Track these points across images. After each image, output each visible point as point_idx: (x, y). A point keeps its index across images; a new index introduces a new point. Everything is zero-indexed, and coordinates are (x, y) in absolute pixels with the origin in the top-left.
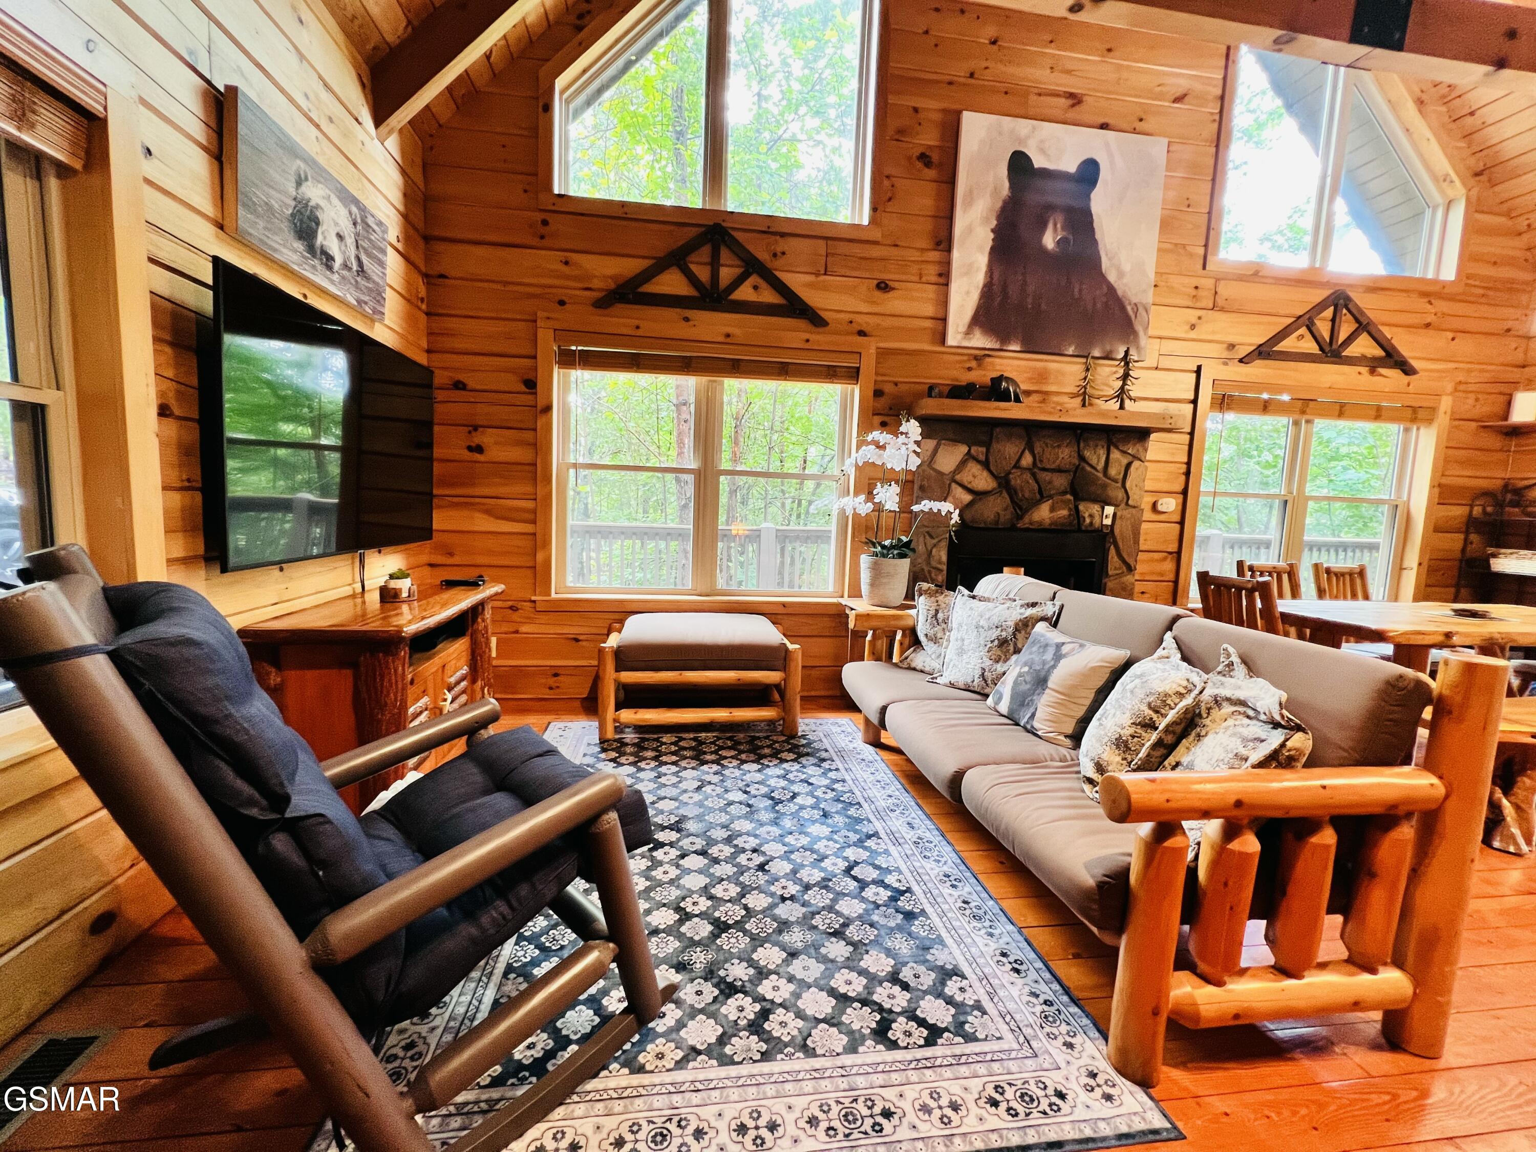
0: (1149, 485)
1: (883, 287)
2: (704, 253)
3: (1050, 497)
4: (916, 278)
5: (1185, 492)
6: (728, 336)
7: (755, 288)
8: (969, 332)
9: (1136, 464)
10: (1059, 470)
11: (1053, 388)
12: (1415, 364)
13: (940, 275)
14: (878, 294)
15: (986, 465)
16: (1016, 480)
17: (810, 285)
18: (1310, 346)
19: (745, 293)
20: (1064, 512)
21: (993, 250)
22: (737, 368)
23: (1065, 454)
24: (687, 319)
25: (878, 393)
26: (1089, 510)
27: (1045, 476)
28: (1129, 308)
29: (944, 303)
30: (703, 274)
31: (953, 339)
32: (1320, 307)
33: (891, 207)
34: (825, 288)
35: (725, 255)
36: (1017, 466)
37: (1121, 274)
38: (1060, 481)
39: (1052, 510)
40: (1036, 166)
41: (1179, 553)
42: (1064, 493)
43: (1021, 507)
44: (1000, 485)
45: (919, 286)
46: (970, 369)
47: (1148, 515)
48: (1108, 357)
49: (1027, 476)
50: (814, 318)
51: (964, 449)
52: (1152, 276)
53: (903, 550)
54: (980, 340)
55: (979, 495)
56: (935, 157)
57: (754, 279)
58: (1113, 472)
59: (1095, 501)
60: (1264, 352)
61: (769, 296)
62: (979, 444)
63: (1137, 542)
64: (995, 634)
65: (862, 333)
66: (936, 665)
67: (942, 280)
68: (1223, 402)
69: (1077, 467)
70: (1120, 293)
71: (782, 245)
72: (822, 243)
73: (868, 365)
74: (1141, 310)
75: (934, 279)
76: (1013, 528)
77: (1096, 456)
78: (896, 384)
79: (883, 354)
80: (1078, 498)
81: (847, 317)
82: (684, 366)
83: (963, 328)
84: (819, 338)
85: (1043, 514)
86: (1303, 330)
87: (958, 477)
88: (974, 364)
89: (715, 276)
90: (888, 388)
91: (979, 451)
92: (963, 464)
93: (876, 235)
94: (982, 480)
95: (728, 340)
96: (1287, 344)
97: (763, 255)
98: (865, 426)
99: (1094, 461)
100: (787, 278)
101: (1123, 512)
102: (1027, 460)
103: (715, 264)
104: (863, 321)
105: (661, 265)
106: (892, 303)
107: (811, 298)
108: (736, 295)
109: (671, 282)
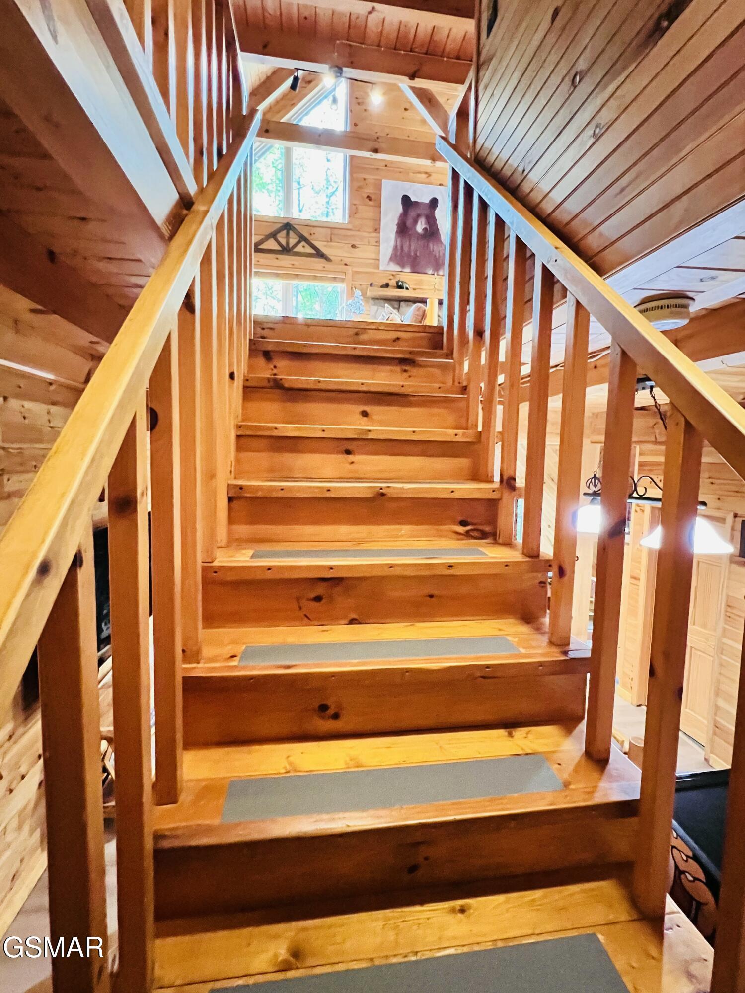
1: (353, 246)
2: (283, 233)
4: (367, 243)
6: (293, 265)
7: (304, 247)
13: (376, 242)
14: (353, 249)
19: (299, 249)
21: (397, 232)
22: (296, 277)
24: (277, 259)
29: (378, 252)
30: (283, 242)
31: (381, 268)
33: (356, 216)
34: (331, 247)
35: (291, 233)
40: (412, 200)
45: (368, 246)
46: (390, 279)
50: (328, 259)
56: (373, 197)
57: (303, 243)
61: (310, 250)
65: (346, 264)
67: (377, 244)
71: (313, 230)
72: (329, 230)
73: (348, 277)
75: (374, 244)
78: (361, 285)
79: (355, 273)
81: (340, 258)
84: (328, 266)
88: (392, 277)
89: (288, 243)
93: (350, 227)
95: (294, 267)
97: (306, 235)
100: (317, 244)
103: (288, 237)
104: (346, 260)
105: (267, 238)
106: (357, 253)
107: (324, 250)
108: (296, 250)
109: (271, 244)
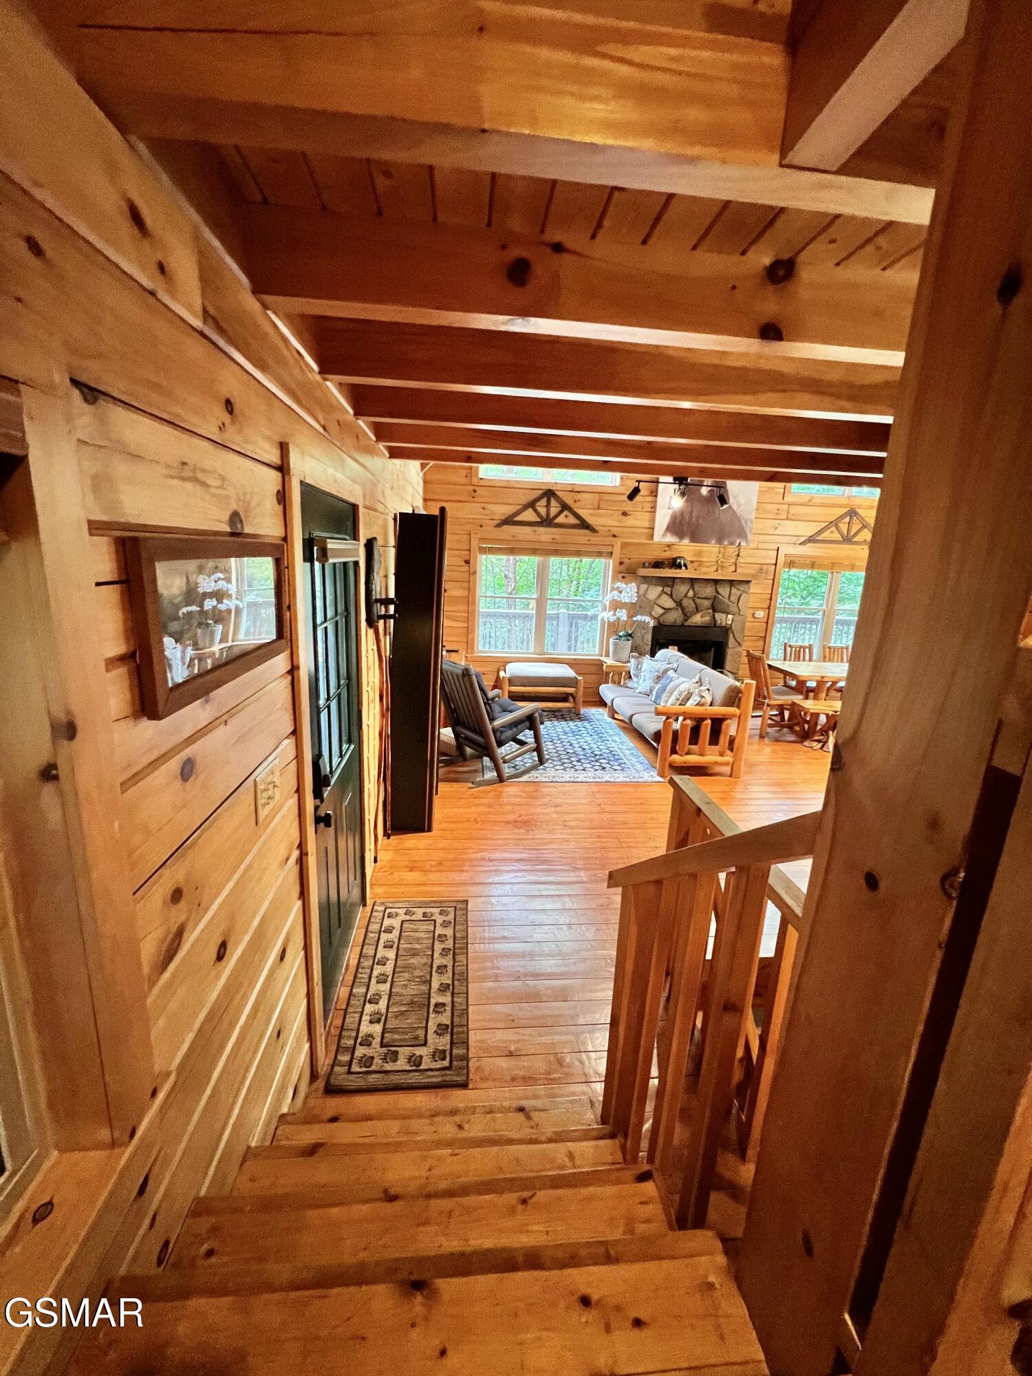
0: (750, 605)
1: (625, 514)
2: (544, 502)
3: (701, 611)
4: (640, 510)
5: (769, 608)
6: (553, 539)
7: (566, 516)
8: (664, 535)
9: (744, 595)
10: (706, 598)
11: (705, 559)
13: (652, 508)
14: (623, 517)
15: (671, 596)
16: (685, 603)
17: (591, 515)
18: (837, 536)
19: (561, 519)
20: (708, 618)
22: (556, 552)
23: (709, 591)
24: (535, 531)
25: (621, 563)
26: (720, 617)
27: (698, 601)
28: (743, 522)
29: (653, 520)
30: (543, 511)
31: (657, 538)
32: (843, 516)
34: (598, 515)
35: (553, 502)
36: (686, 596)
37: (739, 506)
38: (707, 603)
39: (702, 616)
41: (765, 637)
42: (709, 609)
43: (686, 616)
44: (677, 605)
45: (642, 513)
46: (664, 551)
47: (750, 619)
48: (732, 544)
49: (691, 601)
50: (593, 530)
51: (661, 588)
52: (755, 505)
53: (629, 636)
54: (670, 539)
55: (667, 610)
57: (566, 512)
58: (732, 599)
59: (723, 612)
60: (811, 540)
61: (572, 520)
62: (668, 586)
63: (743, 632)
65: (614, 536)
67: (653, 510)
68: (791, 564)
69: (715, 597)
70: (738, 514)
71: (579, 496)
72: (597, 495)
73: (617, 550)
74: (749, 521)
75: (649, 510)
76: (683, 625)
77: (724, 591)
78: (630, 559)
79: (624, 545)
80: (715, 610)
81: (608, 528)
82: (534, 552)
83: (661, 533)
84: (595, 539)
85: (697, 619)
86: (833, 528)
87: (657, 602)
88: (667, 549)
89: (548, 513)
90: (626, 561)
91: (668, 590)
92: (660, 596)
93: (622, 491)
94: (669, 603)
95: (553, 541)
96: (824, 536)
97: (569, 502)
98: (615, 579)
99: (723, 594)
100: (579, 512)
101: (737, 616)
102: (691, 593)
103: (548, 505)
104: (615, 530)
105: (525, 507)
106: (629, 521)
107: (591, 520)
108: (557, 521)
109: (529, 515)
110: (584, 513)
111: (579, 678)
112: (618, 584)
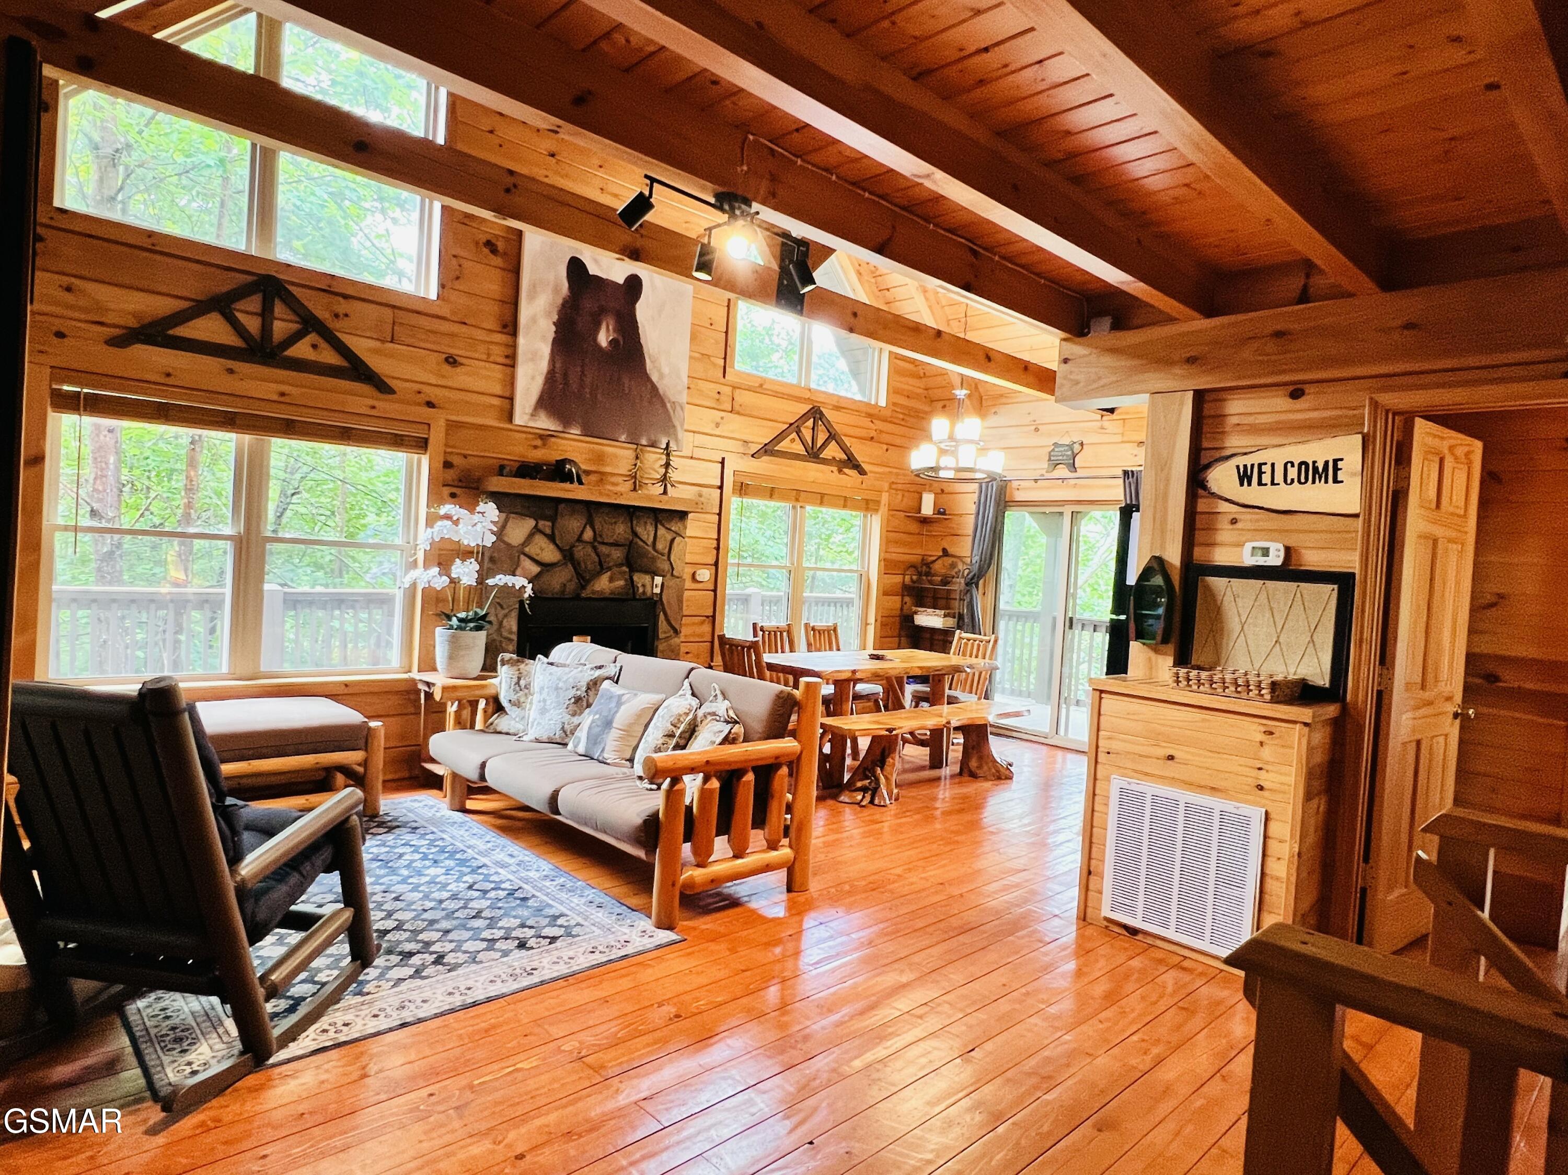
0: (688, 559)
1: (451, 361)
2: (254, 303)
3: (609, 569)
4: (484, 357)
5: (716, 564)
6: (282, 394)
7: (314, 346)
8: (533, 415)
9: (678, 539)
10: (616, 544)
11: (608, 469)
12: (866, 467)
13: (507, 357)
14: (447, 368)
15: (552, 538)
16: (580, 552)
17: (376, 351)
18: (799, 448)
19: (302, 350)
20: (621, 583)
21: (554, 341)
22: (289, 428)
23: (620, 530)
24: (231, 371)
25: (447, 465)
26: (641, 579)
27: (604, 549)
28: (668, 405)
29: (511, 382)
30: (252, 324)
31: (521, 417)
32: (804, 417)
33: (457, 285)
34: (391, 355)
35: (279, 309)
36: (580, 539)
37: (661, 376)
38: (617, 554)
39: (611, 580)
40: (591, 274)
41: (714, 617)
42: (621, 565)
43: (584, 578)
44: (564, 557)
45: (487, 365)
46: (535, 447)
47: (688, 584)
48: (653, 445)
49: (589, 550)
50: (381, 386)
51: (531, 523)
52: (685, 380)
53: (479, 622)
54: (545, 423)
55: (546, 567)
56: (501, 245)
57: (312, 337)
58: (660, 546)
59: (646, 572)
60: (768, 450)
61: (329, 357)
62: (545, 518)
63: (681, 609)
64: (572, 693)
65: (430, 404)
66: (520, 726)
67: (508, 361)
68: (742, 489)
69: (631, 542)
70: (661, 391)
71: (343, 306)
72: (388, 312)
73: (437, 436)
74: (678, 408)
75: (502, 360)
76: (577, 597)
77: (646, 532)
78: (465, 456)
79: (453, 426)
80: (633, 569)
81: (417, 387)
82: (228, 421)
83: (529, 410)
84: (385, 406)
85: (603, 584)
86: (794, 435)
87: (527, 550)
88: (539, 442)
89: (266, 329)
90: (456, 460)
91: (545, 525)
92: (531, 536)
93: (445, 311)
94: (550, 554)
95: (282, 399)
96: (784, 445)
97: (322, 314)
98: (435, 498)
99: (644, 537)
100: (346, 340)
101: (671, 583)
102: (588, 535)
103: (266, 314)
104: (432, 393)
105: (200, 308)
106: (460, 377)
107: (377, 364)
108: (292, 352)
109: (211, 329)
110: (361, 346)
111: (373, 724)
112: (447, 509)
